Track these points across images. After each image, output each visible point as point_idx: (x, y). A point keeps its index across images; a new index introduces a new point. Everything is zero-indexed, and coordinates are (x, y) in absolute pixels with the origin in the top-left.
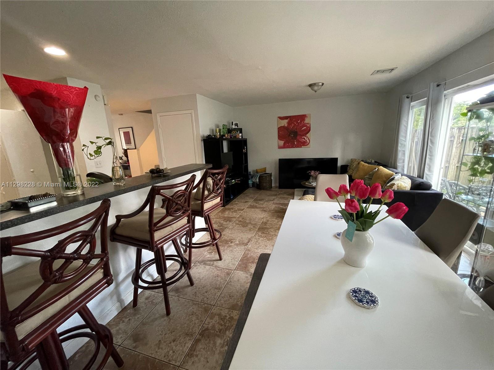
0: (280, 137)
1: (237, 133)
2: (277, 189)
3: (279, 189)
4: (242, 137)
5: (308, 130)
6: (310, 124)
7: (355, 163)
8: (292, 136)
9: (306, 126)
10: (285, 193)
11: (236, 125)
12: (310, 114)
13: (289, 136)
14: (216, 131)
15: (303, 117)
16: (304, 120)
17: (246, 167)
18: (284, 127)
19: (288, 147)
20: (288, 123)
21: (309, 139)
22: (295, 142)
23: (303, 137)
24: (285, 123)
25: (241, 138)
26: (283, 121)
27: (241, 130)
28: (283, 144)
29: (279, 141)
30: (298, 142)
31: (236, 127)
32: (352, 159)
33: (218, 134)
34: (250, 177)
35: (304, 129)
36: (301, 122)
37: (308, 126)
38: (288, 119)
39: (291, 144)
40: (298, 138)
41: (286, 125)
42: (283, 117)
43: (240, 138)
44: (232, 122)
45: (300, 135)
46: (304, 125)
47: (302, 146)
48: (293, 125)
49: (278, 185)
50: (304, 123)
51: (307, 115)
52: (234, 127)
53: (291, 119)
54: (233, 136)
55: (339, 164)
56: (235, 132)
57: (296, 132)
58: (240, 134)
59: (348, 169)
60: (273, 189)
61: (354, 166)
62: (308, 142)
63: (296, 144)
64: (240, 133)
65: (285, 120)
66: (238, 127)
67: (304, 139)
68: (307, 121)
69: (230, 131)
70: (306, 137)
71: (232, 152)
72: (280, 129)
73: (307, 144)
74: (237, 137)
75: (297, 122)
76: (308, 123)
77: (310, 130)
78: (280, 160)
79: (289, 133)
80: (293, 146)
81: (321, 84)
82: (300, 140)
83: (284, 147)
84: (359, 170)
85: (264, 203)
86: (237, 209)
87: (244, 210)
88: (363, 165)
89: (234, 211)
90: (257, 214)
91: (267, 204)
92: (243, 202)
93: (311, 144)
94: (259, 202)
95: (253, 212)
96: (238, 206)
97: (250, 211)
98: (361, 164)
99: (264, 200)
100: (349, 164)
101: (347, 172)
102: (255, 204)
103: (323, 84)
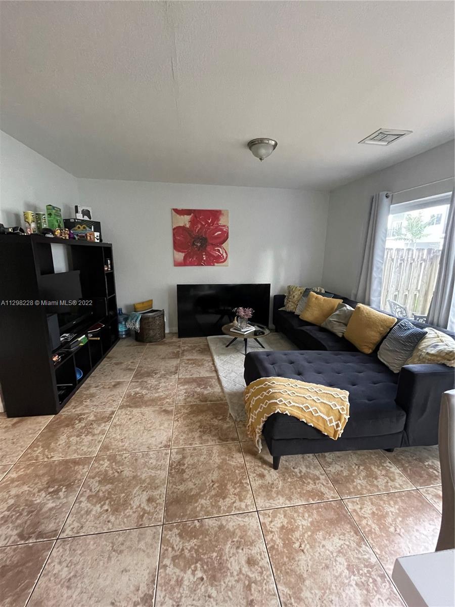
0: (177, 246)
1: (87, 228)
2: (175, 339)
3: (179, 339)
4: (101, 240)
5: (224, 237)
6: (228, 228)
7: (296, 293)
8: (199, 244)
9: (221, 230)
10: (193, 348)
11: (86, 213)
12: (227, 210)
13: (194, 244)
14: (26, 218)
15: (215, 215)
16: (218, 219)
17: (113, 301)
18: (183, 228)
19: (191, 264)
20: (192, 222)
21: (226, 252)
22: (203, 255)
23: (216, 248)
24: (185, 221)
25: (98, 241)
26: (182, 217)
27: (97, 227)
28: (183, 258)
29: (175, 252)
30: (209, 255)
31: (86, 218)
32: (289, 287)
33: (33, 225)
34: (121, 318)
35: (218, 235)
36: (213, 222)
37: (225, 230)
38: (190, 215)
39: (196, 259)
40: (208, 249)
41: (188, 226)
42: (182, 210)
43: (96, 241)
44: (76, 207)
45: (212, 244)
46: (218, 228)
47: (216, 264)
48: (199, 226)
49: (175, 329)
50: (218, 224)
51: (223, 212)
52: (80, 216)
53: (197, 215)
54: (77, 235)
55: (273, 293)
56: (84, 228)
57: (206, 239)
58: (96, 234)
59: (285, 301)
60: (167, 340)
61: (295, 298)
62: (225, 258)
63: (204, 259)
64: (95, 231)
65: (185, 216)
66: (90, 219)
67: (219, 251)
68: (222, 221)
69: (69, 224)
70: (221, 248)
71: (79, 272)
72: (177, 231)
73: (223, 260)
74: (89, 238)
75: (206, 222)
76: (224, 226)
77: (227, 237)
78: (177, 285)
79: (193, 240)
80: (199, 263)
81: (273, 143)
82: (212, 253)
83: (184, 263)
84: (310, 306)
85: (160, 383)
86: (95, 416)
87: (112, 418)
88: (316, 298)
89: (85, 426)
90: (150, 430)
91: (166, 387)
92: (109, 388)
93: (230, 260)
94: (147, 382)
95: (136, 422)
96: (95, 405)
97: (130, 419)
98: (313, 296)
99: (156, 374)
100: (285, 294)
101: (284, 306)
102: (138, 389)
103: (276, 144)
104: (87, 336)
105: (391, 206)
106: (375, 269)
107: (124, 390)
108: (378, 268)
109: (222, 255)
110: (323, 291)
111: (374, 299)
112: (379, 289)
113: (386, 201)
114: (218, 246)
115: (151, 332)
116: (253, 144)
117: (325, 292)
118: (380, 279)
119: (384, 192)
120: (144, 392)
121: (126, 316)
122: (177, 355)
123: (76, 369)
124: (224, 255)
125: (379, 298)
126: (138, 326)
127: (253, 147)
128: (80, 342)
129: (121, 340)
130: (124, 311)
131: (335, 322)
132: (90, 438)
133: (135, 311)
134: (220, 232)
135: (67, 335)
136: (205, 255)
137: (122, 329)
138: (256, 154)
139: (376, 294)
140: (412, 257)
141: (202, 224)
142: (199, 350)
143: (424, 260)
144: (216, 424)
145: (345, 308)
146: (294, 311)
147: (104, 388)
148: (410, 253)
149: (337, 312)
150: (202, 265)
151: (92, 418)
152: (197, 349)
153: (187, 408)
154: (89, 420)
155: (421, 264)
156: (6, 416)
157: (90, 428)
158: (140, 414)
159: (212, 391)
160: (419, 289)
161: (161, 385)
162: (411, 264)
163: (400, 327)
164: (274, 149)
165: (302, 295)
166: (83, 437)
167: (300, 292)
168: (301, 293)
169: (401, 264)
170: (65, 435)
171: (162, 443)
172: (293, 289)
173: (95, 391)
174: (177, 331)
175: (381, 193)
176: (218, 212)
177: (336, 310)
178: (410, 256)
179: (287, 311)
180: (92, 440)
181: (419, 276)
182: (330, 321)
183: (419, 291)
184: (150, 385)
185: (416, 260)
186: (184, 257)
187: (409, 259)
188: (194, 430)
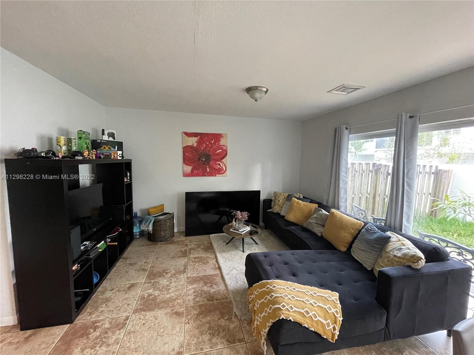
0: (186, 161)
1: (112, 149)
2: (183, 238)
3: (186, 238)
4: (123, 157)
5: (224, 154)
6: (227, 147)
7: (281, 198)
8: (204, 160)
9: (222, 149)
10: (199, 246)
11: (112, 135)
12: (226, 134)
13: (199, 159)
14: (58, 142)
15: (217, 137)
16: (219, 141)
17: (130, 206)
18: (191, 147)
19: (197, 175)
20: (198, 142)
21: (225, 166)
22: (206, 168)
23: (218, 163)
24: (193, 141)
25: (121, 158)
26: (191, 138)
27: (120, 146)
28: (190, 170)
29: (184, 165)
30: (212, 168)
31: (111, 139)
32: (275, 193)
33: (64, 148)
34: (136, 221)
35: (219, 152)
36: (215, 143)
37: (224, 149)
38: (197, 137)
39: (201, 171)
40: (211, 163)
41: (195, 145)
42: (191, 133)
43: (119, 158)
44: (103, 130)
45: (214, 160)
46: (220, 147)
47: (217, 175)
48: (204, 146)
49: (183, 228)
50: (219, 144)
51: (223, 135)
52: (106, 138)
53: (202, 137)
54: (103, 154)
55: (263, 197)
56: (109, 148)
57: (209, 155)
58: (120, 152)
59: (272, 204)
60: (175, 239)
61: (280, 202)
62: (224, 170)
63: (208, 171)
64: (118, 150)
65: (193, 138)
66: (114, 139)
67: (219, 165)
68: (222, 142)
69: (96, 145)
70: (221, 163)
71: (101, 185)
72: (186, 149)
73: (223, 172)
74: (113, 156)
75: (210, 143)
76: (224, 146)
77: (226, 155)
78: (186, 192)
79: (199, 156)
80: (204, 174)
81: (265, 89)
82: (214, 167)
83: (192, 174)
84: (292, 209)
85: (171, 283)
86: (110, 323)
87: (126, 324)
88: (298, 203)
89: (100, 336)
90: (162, 336)
91: (176, 286)
92: (124, 290)
93: (228, 172)
94: (158, 282)
95: (150, 327)
96: (110, 311)
97: (144, 324)
98: (295, 201)
99: (167, 273)
100: (272, 199)
101: (271, 208)
102: (150, 291)
103: (267, 90)
104: (106, 242)
105: (350, 135)
106: (341, 181)
107: (138, 292)
108: (343, 181)
109: (222, 168)
110: (302, 197)
111: (342, 204)
112: (345, 196)
113: (346, 132)
114: (219, 161)
115: (163, 233)
116: (249, 90)
117: (304, 197)
118: (346, 189)
119: (345, 125)
120: (157, 293)
121: (141, 219)
122: (184, 254)
123: (94, 272)
124: (224, 168)
125: (346, 203)
126: (151, 228)
127: (250, 92)
128: (100, 248)
129: (135, 240)
130: (139, 215)
131: (314, 224)
132: (104, 348)
133: (149, 215)
134: (221, 151)
135: (87, 243)
136: (208, 168)
137: (136, 230)
138: (253, 97)
139: (343, 200)
140: (362, 169)
141: (206, 144)
142: (204, 248)
143: (371, 171)
144: (223, 324)
145: (321, 212)
146: (280, 212)
147: (119, 291)
148: (361, 166)
149: (315, 215)
150: (206, 176)
151: (107, 325)
152: (202, 247)
153: (197, 308)
154: (104, 328)
155: (369, 174)
156: (20, 328)
157: (105, 337)
158: (153, 318)
159: (218, 289)
160: (369, 192)
161: (171, 285)
162: (362, 174)
163: (367, 230)
164: (266, 94)
165: (285, 199)
166: (97, 348)
167: (283, 197)
168: (285, 198)
169: (355, 174)
170: (79, 348)
171: (174, 350)
172: (278, 194)
173: (110, 295)
174: (184, 230)
175: (342, 126)
176: (219, 135)
177: (314, 213)
178: (361, 169)
179: (274, 212)
180: (107, 351)
181: (368, 183)
182: (311, 222)
183: (369, 194)
184: (162, 285)
185: (365, 171)
186: (192, 169)
187: (361, 171)
188: (204, 333)
